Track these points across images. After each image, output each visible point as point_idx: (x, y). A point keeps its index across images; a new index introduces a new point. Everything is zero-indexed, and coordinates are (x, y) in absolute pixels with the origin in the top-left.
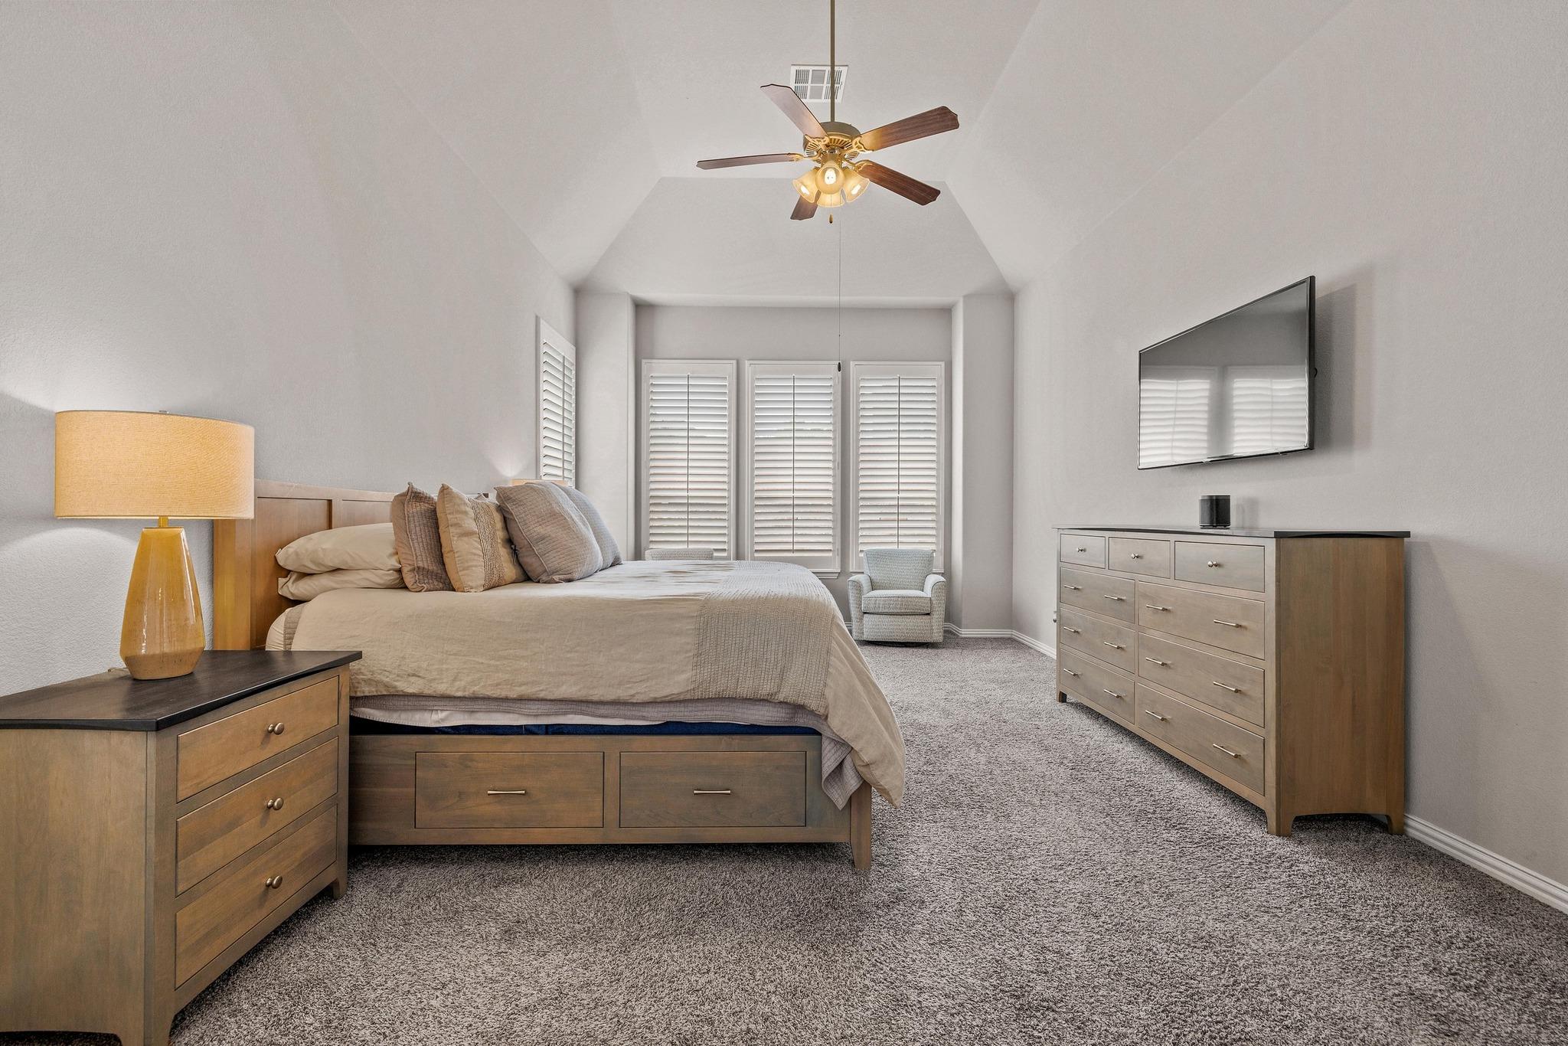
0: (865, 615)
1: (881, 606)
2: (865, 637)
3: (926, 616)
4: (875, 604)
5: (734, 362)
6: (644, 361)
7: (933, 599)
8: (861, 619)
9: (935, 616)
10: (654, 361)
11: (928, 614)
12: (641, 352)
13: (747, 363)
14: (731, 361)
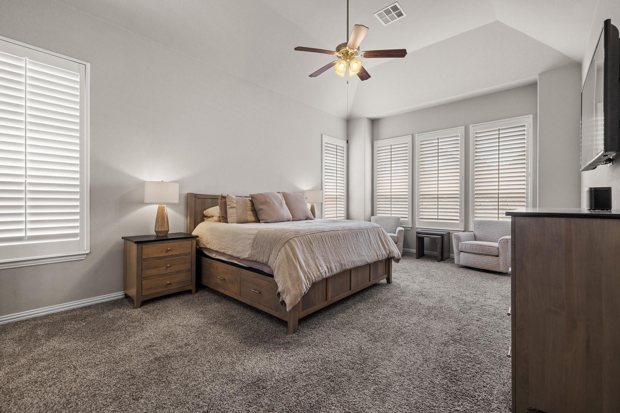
0: (461, 253)
1: (468, 249)
2: (461, 263)
3: (495, 257)
4: (465, 247)
5: (411, 136)
6: (375, 142)
7: (499, 248)
8: (459, 254)
9: (501, 257)
10: (378, 141)
11: (498, 256)
12: (373, 138)
13: (417, 135)
14: (409, 136)
